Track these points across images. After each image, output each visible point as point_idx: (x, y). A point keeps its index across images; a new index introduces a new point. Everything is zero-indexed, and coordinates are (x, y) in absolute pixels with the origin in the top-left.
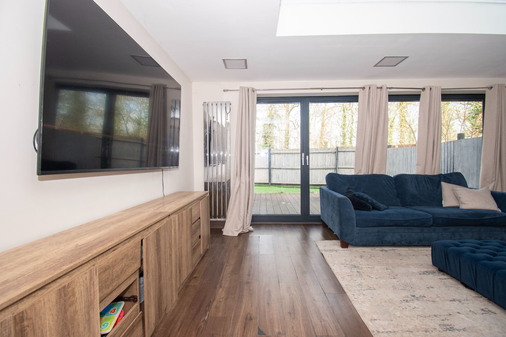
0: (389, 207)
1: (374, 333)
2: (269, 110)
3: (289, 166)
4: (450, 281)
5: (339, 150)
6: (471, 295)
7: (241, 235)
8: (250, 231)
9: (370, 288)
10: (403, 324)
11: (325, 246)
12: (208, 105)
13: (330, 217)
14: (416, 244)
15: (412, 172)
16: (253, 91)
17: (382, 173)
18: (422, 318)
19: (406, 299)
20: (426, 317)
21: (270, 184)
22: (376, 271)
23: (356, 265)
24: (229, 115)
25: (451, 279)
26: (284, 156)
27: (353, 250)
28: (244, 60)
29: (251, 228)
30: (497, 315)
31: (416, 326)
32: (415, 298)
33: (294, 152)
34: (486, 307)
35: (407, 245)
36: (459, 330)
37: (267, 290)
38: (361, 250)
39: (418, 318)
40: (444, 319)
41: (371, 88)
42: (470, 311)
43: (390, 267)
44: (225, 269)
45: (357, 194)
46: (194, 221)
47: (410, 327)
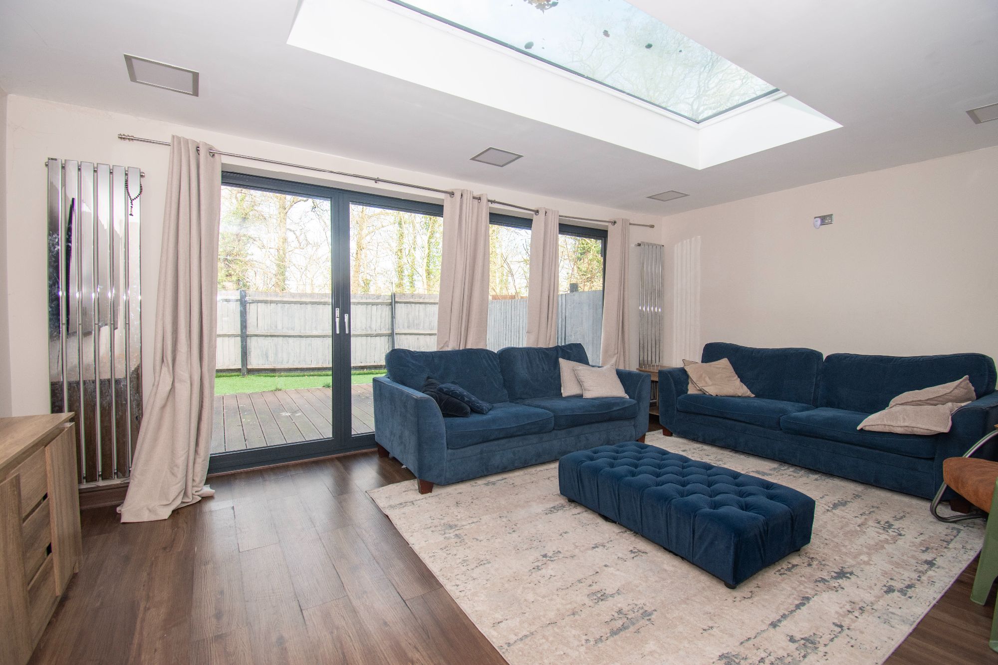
0: (493, 404)
1: (504, 650)
2: (236, 198)
3: (294, 330)
4: (587, 517)
5: (396, 300)
6: (614, 532)
7: (178, 513)
8: (206, 498)
9: (482, 563)
10: (541, 613)
11: (389, 498)
12: (63, 168)
13: (398, 436)
14: (533, 462)
15: (521, 343)
16: (211, 154)
17: (480, 346)
18: (564, 592)
19: (536, 564)
20: (568, 588)
21: (245, 371)
22: (485, 527)
23: (451, 523)
24: (136, 203)
25: (586, 511)
26: (282, 307)
27: (441, 494)
28: (191, 75)
29: (207, 490)
30: (649, 554)
31: (558, 610)
32: (548, 558)
33: (304, 300)
34: (634, 546)
35: (522, 466)
36: (612, 596)
37: (274, 638)
38: (452, 490)
39: (559, 593)
40: (591, 583)
41: (465, 196)
42: (618, 558)
43: (505, 512)
44: (143, 620)
45: (445, 388)
46: (28, 510)
47: (552, 615)
